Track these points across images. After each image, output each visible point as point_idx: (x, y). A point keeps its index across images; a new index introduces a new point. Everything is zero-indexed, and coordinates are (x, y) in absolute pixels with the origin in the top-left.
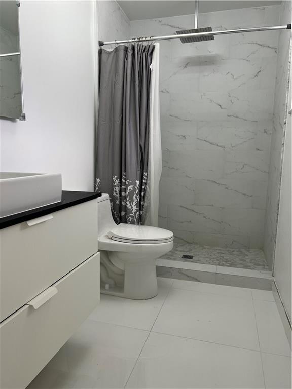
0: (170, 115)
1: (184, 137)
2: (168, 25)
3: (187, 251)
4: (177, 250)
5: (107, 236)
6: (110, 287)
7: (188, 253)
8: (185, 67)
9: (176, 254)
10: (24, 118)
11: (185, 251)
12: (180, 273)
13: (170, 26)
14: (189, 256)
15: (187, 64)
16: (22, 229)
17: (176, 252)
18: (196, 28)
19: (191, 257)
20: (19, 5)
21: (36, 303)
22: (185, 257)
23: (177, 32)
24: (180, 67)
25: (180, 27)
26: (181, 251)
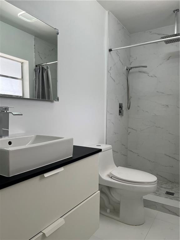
0: (157, 92)
1: (167, 106)
2: (156, 34)
3: (170, 189)
4: (162, 187)
5: (108, 175)
6: (110, 212)
7: (170, 190)
8: (168, 59)
9: (161, 190)
10: (58, 100)
11: (168, 189)
12: (163, 207)
13: (158, 34)
14: (171, 193)
15: (169, 57)
16: (40, 179)
17: (161, 188)
18: (176, 33)
19: (172, 194)
20: (58, 34)
21: (48, 231)
22: (168, 193)
23: (161, 37)
24: (164, 60)
25: (165, 34)
26: (165, 188)
